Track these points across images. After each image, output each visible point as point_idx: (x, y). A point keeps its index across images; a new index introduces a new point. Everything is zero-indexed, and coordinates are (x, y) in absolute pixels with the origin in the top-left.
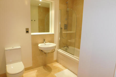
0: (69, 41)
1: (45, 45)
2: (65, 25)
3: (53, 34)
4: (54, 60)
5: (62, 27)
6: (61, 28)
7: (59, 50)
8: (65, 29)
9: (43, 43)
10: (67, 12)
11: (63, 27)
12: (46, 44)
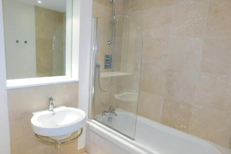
0: (116, 96)
1: (54, 116)
2: (107, 56)
3: (77, 82)
4: (79, 149)
5: (100, 64)
6: (97, 66)
7: (91, 124)
8: (106, 67)
9: (47, 108)
10: (113, 23)
11: (102, 64)
12: (56, 110)
